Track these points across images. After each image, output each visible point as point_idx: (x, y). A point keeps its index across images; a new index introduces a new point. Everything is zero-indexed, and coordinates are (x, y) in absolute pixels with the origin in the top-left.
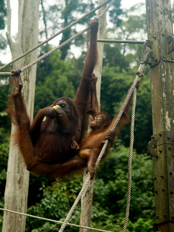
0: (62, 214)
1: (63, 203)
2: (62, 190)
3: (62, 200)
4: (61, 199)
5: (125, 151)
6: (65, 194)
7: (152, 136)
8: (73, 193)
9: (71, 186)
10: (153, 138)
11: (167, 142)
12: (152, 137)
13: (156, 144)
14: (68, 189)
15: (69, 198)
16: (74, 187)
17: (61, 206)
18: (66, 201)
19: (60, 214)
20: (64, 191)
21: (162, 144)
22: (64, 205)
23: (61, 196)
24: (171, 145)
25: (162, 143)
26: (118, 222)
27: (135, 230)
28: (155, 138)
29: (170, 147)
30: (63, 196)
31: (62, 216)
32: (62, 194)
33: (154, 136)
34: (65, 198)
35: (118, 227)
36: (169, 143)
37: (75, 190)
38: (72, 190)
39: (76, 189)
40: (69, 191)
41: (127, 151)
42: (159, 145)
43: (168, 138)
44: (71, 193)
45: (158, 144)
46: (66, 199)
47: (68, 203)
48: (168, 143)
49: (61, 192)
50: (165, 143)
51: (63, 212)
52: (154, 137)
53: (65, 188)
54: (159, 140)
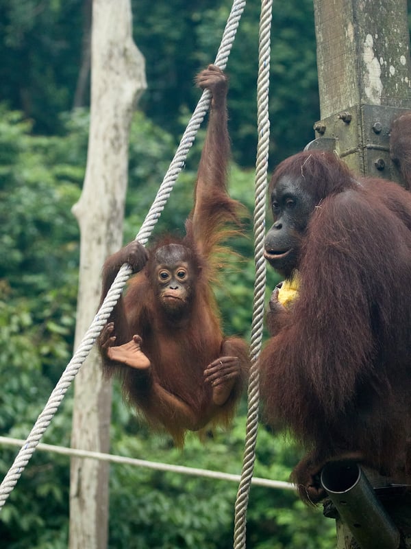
0: (15, 410)
1: (18, 371)
2: (15, 328)
3: (17, 361)
4: (11, 357)
6: (25, 340)
7: (317, 125)
8: (55, 337)
9: (47, 313)
10: (322, 131)
11: (368, 145)
12: (318, 129)
14: (38, 321)
15: (40, 355)
16: (56, 317)
17: (14, 384)
18: (30, 366)
19: (9, 410)
20: (22, 330)
21: (351, 152)
22: (25, 380)
23: (12, 348)
24: (383, 153)
25: (353, 148)
28: (329, 130)
29: (382, 162)
30: (20, 349)
31: (19, 418)
32: (14, 339)
33: (323, 125)
34: (26, 355)
35: (219, 454)
36: (378, 146)
37: (63, 325)
38: (53, 327)
39: (66, 320)
40: (39, 328)
41: (246, 181)
42: (343, 156)
43: (374, 129)
44: (47, 334)
45: (338, 151)
46: (30, 360)
47: (38, 372)
48: (373, 145)
49: (12, 334)
50: (363, 149)
51: (20, 405)
52: (324, 128)
53: (27, 319)
54: (342, 138)
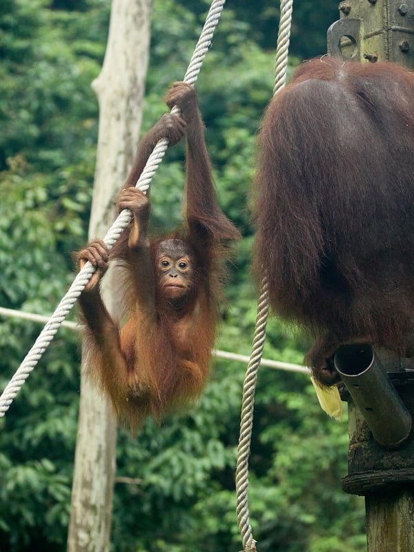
0: (28, 285)
1: (32, 246)
2: (29, 203)
3: (31, 236)
4: (25, 232)
5: (262, 64)
6: (39, 216)
7: (342, 5)
8: (70, 214)
9: (63, 189)
10: (347, 12)
11: (393, 27)
12: (343, 9)
13: (357, 33)
14: (53, 197)
15: (54, 231)
16: (72, 193)
17: (28, 259)
18: (44, 242)
19: (21, 285)
20: (37, 205)
21: (376, 34)
22: (39, 255)
23: (26, 223)
24: (407, 36)
25: (377, 30)
26: (235, 316)
27: (292, 343)
28: (354, 10)
29: (406, 44)
30: (35, 224)
31: (31, 293)
32: (29, 215)
33: (348, 5)
34: (40, 231)
35: (231, 336)
36: (403, 28)
37: (78, 202)
38: (68, 203)
39: (82, 197)
40: (54, 204)
41: (268, 63)
42: (367, 37)
43: (399, 10)
44: (62, 210)
45: (362, 32)
46: (44, 235)
47: (52, 248)
48: (398, 27)
49: (27, 209)
50: (388, 31)
51: (33, 280)
52: (349, 8)
53: (42, 195)
54: (366, 18)
